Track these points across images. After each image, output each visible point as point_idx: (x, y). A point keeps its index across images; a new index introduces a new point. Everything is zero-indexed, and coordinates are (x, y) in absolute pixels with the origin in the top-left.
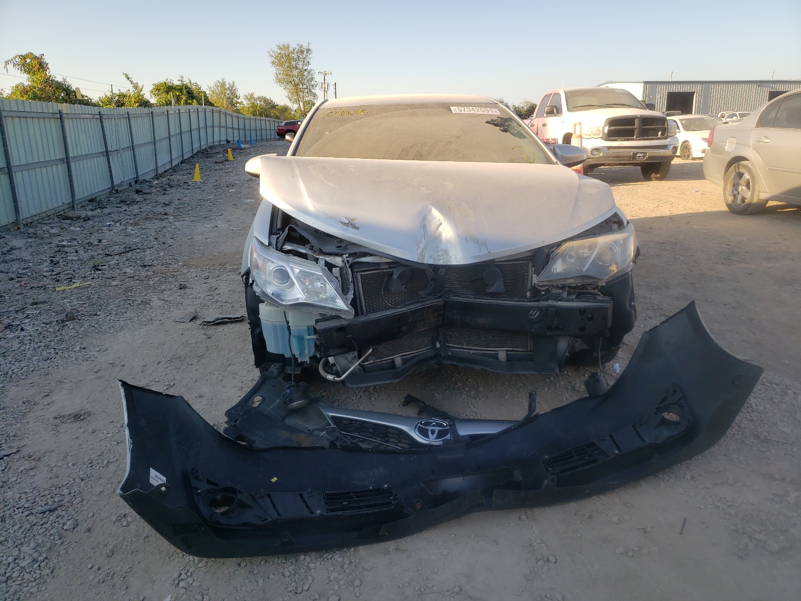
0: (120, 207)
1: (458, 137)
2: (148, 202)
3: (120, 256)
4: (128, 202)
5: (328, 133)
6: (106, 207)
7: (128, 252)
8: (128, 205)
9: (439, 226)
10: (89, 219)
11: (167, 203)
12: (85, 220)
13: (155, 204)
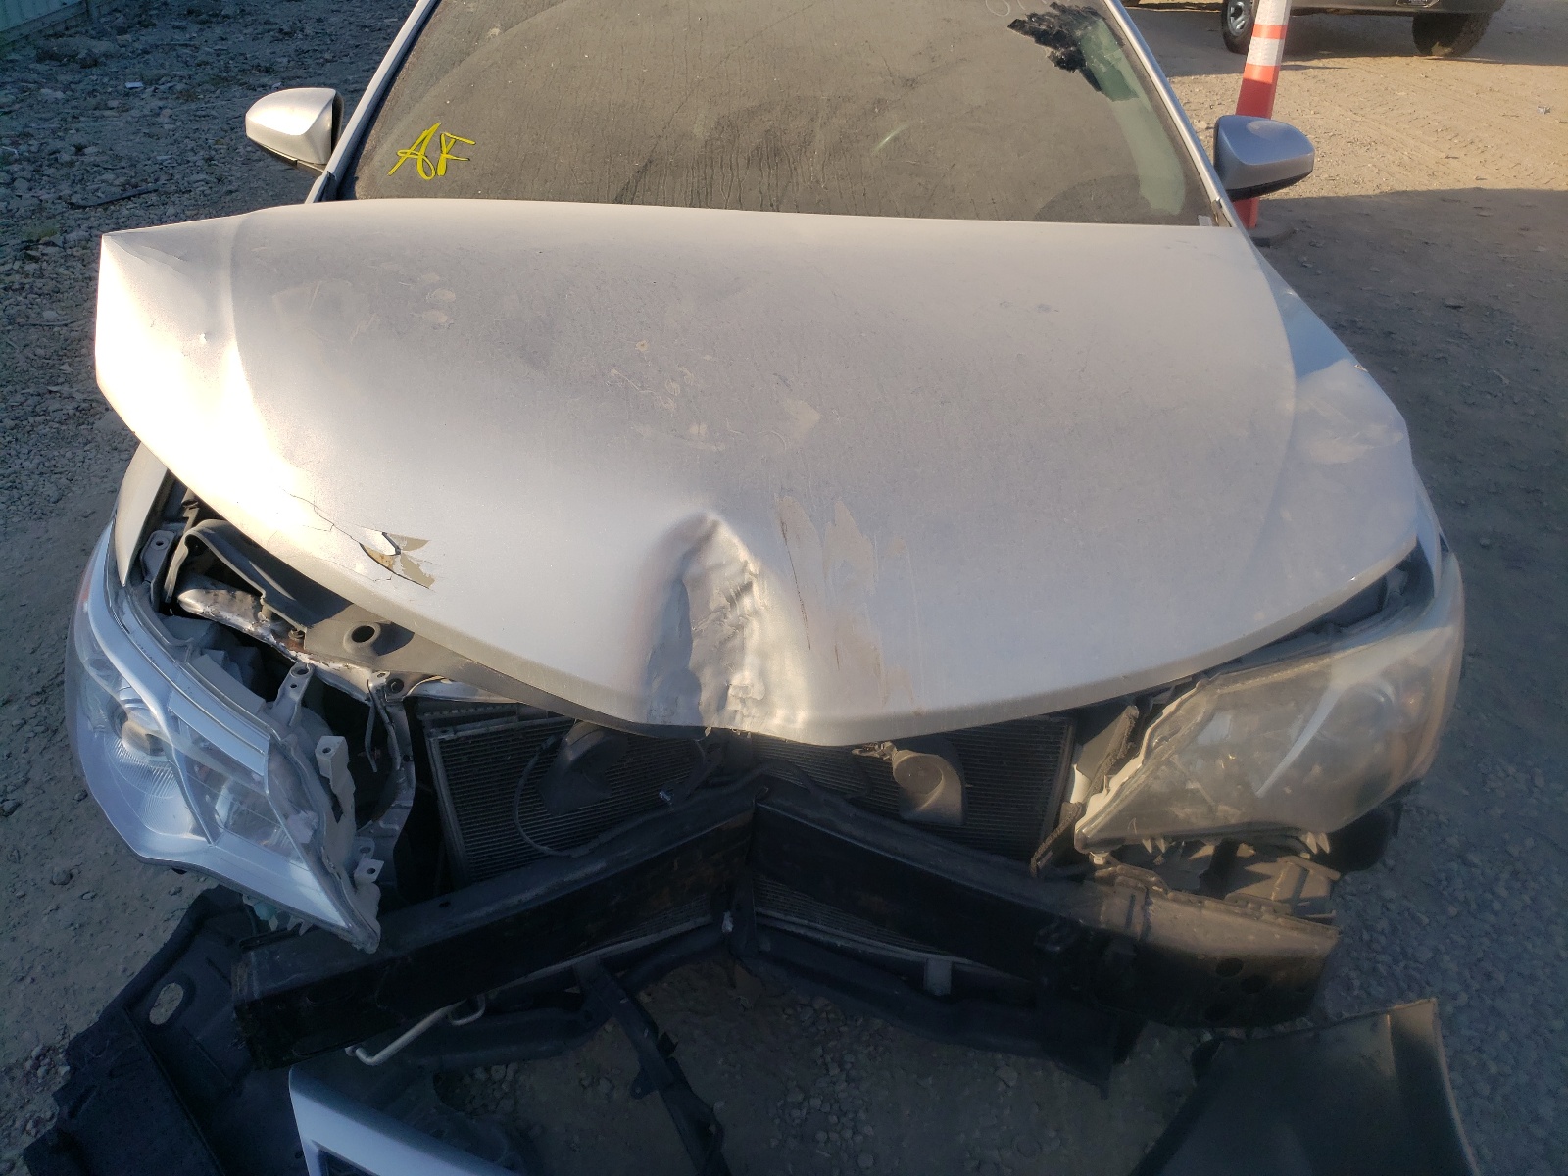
0: (183, 29)
1: (910, 84)
2: (249, 18)
3: (105, 209)
4: (203, 16)
5: (496, 31)
6: (154, 25)
7: (129, 198)
8: (203, 22)
9: (739, 595)
10: (96, 63)
11: (286, 29)
12: (84, 66)
13: (260, 29)
